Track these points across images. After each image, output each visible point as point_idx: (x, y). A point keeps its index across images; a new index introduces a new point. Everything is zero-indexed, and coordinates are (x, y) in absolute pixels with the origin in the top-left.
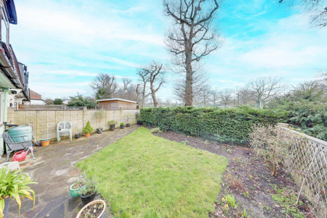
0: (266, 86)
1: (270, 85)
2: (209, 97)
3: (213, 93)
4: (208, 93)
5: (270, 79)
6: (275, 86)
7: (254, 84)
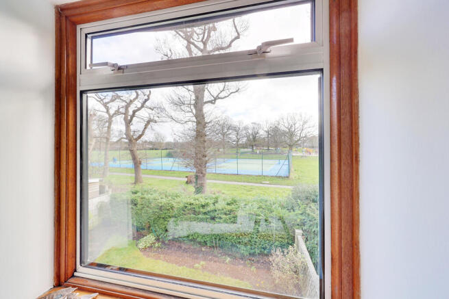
0: (297, 125)
1: (301, 123)
2: (231, 136)
3: (236, 130)
4: (228, 129)
5: (301, 116)
6: (306, 126)
7: (285, 121)
